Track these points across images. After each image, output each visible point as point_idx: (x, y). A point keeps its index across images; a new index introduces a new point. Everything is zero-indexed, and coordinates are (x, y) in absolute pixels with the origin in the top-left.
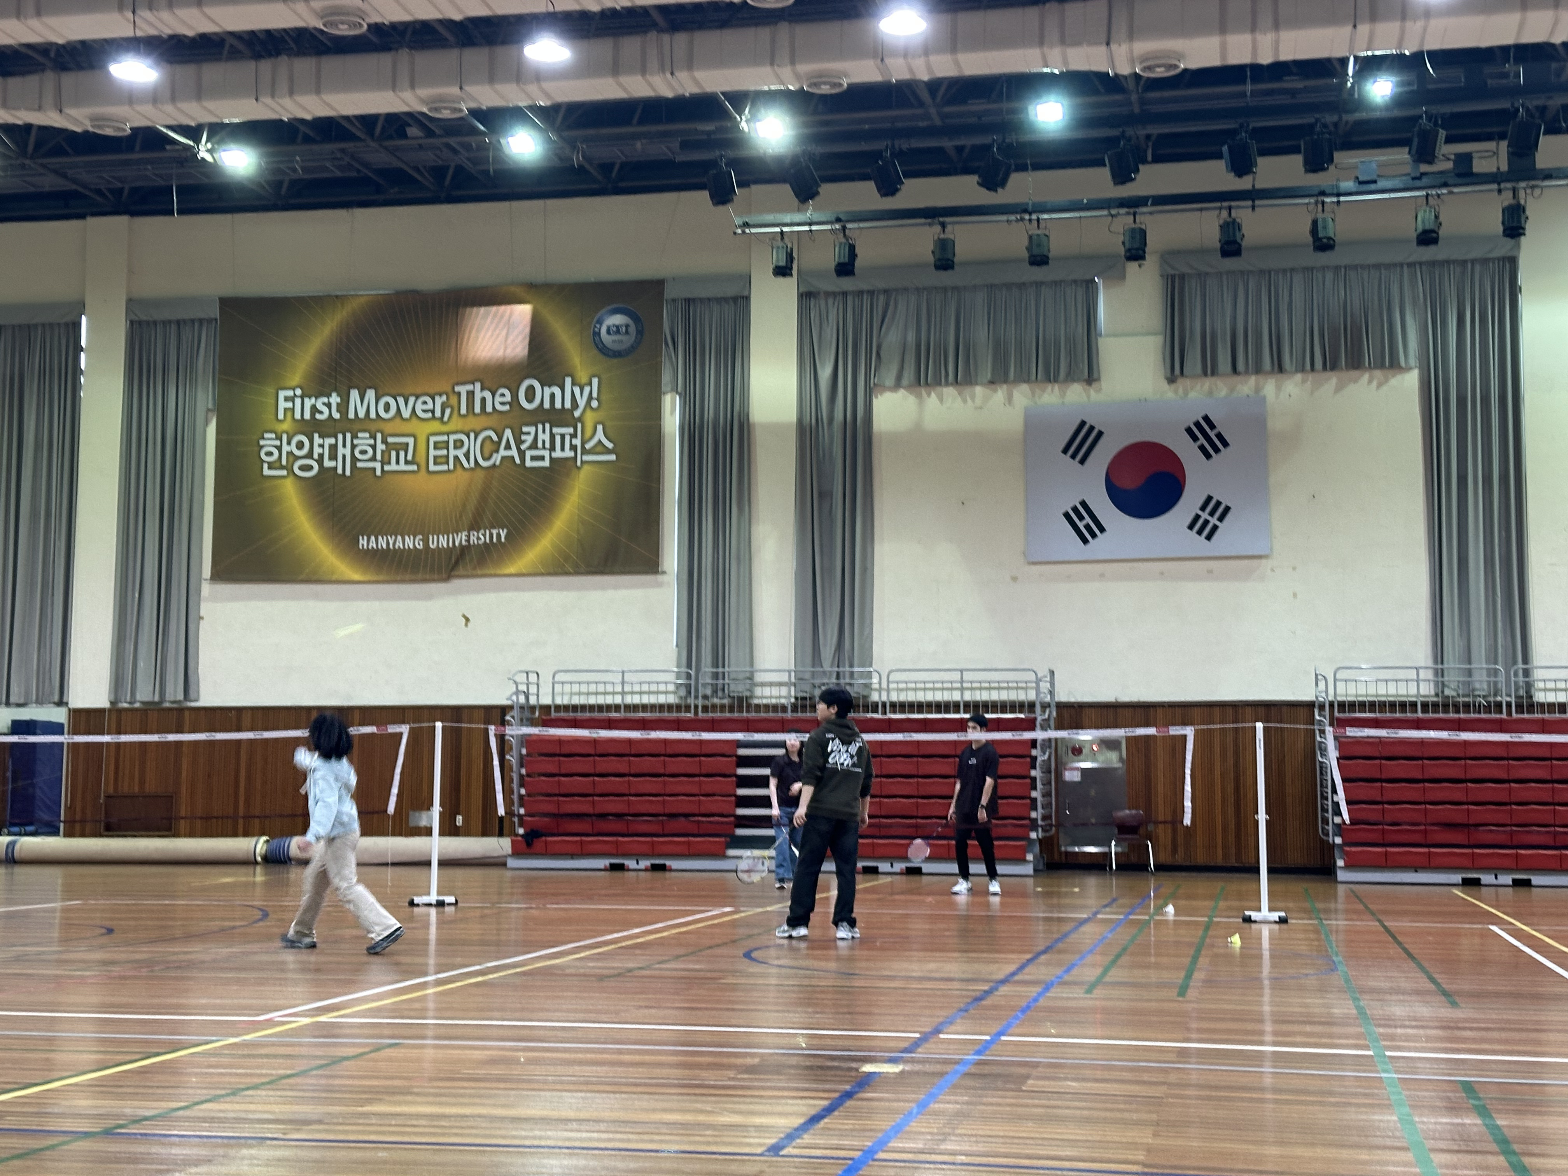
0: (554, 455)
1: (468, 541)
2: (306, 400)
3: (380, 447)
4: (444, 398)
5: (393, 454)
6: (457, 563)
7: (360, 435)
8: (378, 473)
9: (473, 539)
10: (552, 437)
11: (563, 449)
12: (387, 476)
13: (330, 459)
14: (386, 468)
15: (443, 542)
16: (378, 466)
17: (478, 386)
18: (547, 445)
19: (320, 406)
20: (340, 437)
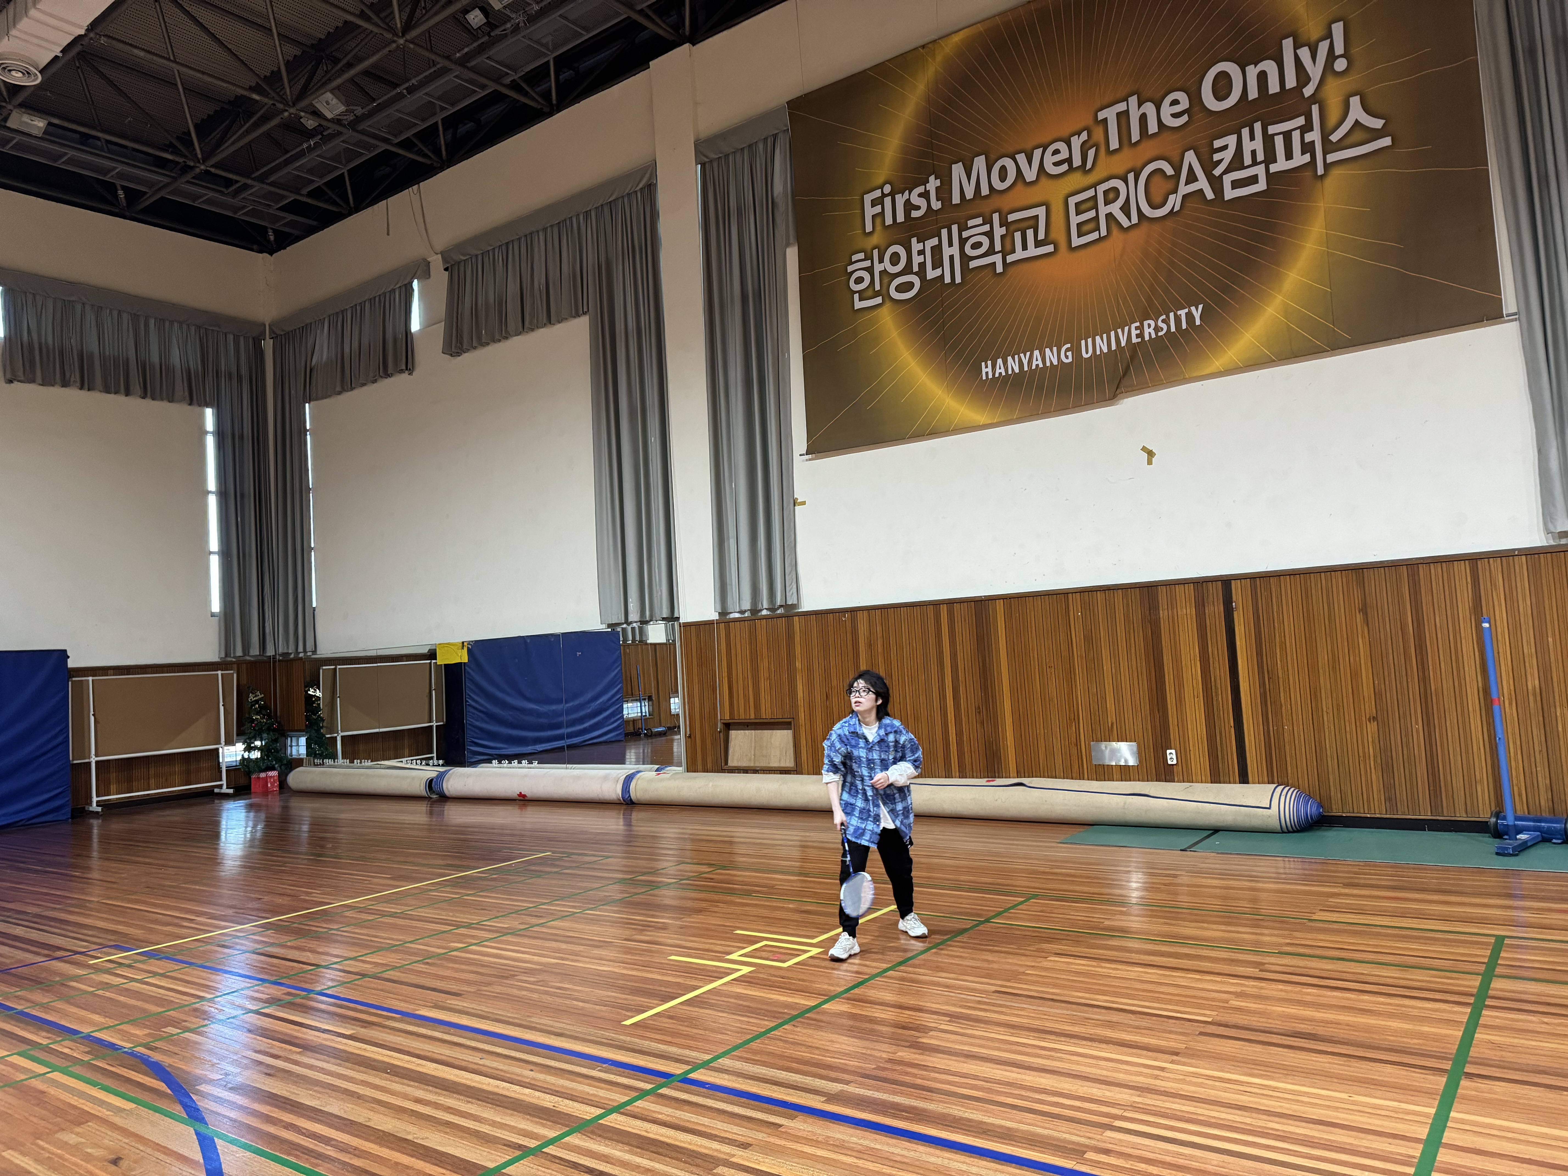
0: (1273, 168)
1: (1141, 335)
2: (898, 197)
3: (999, 231)
4: (1084, 136)
5: (1018, 236)
6: (1126, 371)
7: (971, 223)
8: (999, 269)
9: (1149, 332)
10: (1268, 140)
11: (1289, 156)
12: (1012, 270)
13: (934, 268)
14: (1010, 259)
15: (1102, 345)
16: (997, 259)
17: (1133, 100)
18: (1260, 157)
19: (915, 200)
20: (944, 232)
